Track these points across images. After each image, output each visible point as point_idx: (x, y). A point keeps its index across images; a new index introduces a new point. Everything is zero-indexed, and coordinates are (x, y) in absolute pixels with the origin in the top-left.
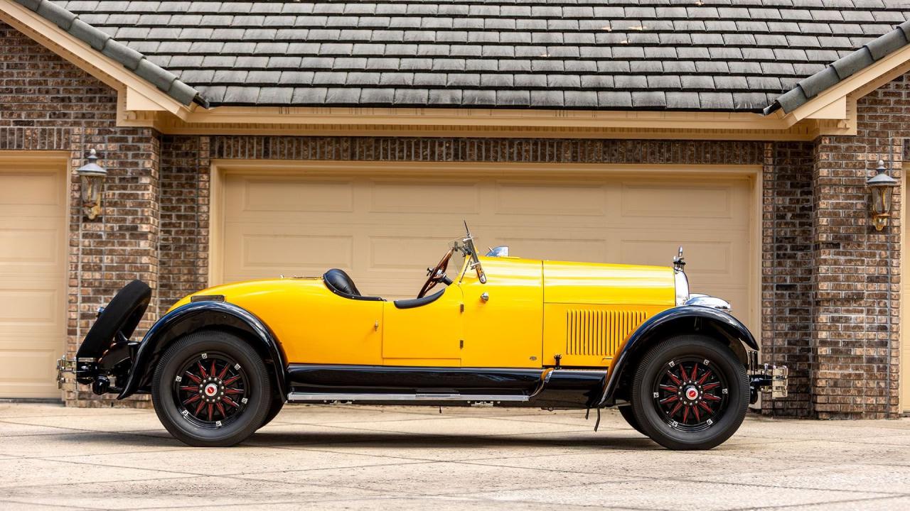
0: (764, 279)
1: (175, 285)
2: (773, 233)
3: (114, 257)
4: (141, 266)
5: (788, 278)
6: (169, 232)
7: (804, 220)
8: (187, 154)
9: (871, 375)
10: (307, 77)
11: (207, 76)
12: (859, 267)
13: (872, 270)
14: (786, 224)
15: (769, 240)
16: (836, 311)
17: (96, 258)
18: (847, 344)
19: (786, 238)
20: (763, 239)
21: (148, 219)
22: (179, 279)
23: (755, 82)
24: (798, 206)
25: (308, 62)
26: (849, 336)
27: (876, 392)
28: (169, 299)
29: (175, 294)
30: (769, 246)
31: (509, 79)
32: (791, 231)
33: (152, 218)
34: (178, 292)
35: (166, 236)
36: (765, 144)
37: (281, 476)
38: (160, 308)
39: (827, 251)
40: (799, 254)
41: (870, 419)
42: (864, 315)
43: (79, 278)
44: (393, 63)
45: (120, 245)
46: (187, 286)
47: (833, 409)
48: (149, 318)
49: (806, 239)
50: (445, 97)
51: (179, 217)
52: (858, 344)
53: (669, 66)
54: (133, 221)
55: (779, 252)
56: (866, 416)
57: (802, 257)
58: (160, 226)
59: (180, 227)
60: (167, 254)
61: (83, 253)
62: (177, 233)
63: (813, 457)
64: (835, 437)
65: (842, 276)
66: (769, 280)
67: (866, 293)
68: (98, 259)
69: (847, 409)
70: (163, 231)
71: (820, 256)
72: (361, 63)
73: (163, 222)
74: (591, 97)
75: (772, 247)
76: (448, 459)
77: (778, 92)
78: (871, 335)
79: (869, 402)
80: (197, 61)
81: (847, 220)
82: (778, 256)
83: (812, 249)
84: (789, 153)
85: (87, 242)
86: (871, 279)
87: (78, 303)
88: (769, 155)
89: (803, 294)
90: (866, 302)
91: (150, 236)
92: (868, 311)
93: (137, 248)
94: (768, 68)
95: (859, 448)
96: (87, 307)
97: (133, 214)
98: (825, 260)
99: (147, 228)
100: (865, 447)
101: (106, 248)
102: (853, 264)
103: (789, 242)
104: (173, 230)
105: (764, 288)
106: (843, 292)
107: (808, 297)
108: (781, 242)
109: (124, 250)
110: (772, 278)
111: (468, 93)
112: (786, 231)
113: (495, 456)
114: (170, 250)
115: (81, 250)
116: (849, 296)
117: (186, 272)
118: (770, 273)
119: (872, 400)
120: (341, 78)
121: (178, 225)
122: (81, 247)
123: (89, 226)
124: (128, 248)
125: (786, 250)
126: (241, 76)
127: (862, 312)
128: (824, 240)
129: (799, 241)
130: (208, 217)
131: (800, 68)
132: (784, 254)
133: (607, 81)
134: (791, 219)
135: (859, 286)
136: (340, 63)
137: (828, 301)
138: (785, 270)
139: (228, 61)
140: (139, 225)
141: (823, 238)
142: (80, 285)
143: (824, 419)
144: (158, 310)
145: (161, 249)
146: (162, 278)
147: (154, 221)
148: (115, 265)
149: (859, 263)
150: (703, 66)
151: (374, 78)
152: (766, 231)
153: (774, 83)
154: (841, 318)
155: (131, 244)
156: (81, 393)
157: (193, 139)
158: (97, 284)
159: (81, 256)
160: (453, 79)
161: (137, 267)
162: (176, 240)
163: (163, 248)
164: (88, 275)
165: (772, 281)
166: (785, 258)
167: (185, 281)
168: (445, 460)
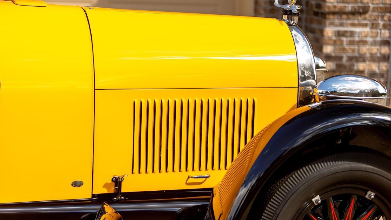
16: (341, 25)
18: (351, 59)
52: (361, 58)
78: (375, 49)
90: (371, 16)
92: (373, 24)
116: (355, 9)
127: (366, 25)
137: (334, 13)
154: (346, 32)
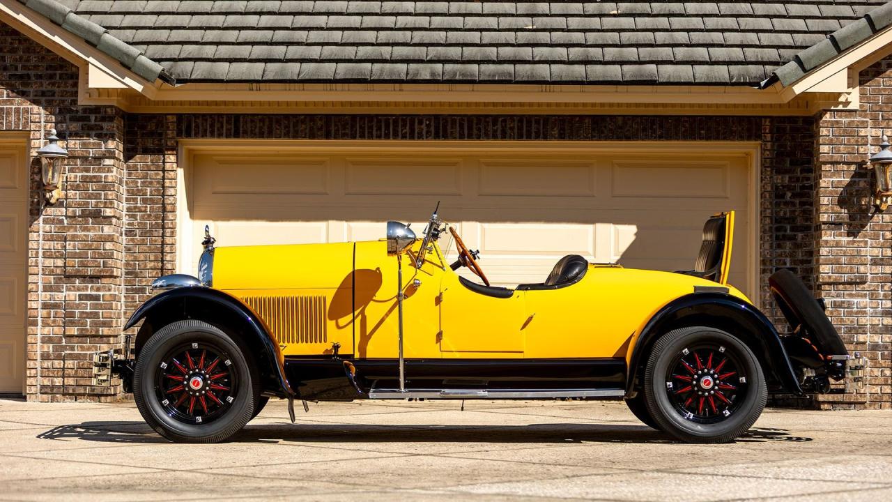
0: (763, 262)
1: (141, 272)
2: (772, 213)
3: (77, 243)
4: (105, 253)
5: (788, 260)
6: (134, 217)
7: (804, 199)
8: (152, 134)
9: (876, 363)
10: (279, 51)
11: (173, 51)
12: (862, 249)
13: (876, 252)
14: (786, 203)
15: (768, 221)
17: (57, 244)
19: (787, 219)
20: (761, 220)
21: (112, 203)
22: (146, 266)
23: (751, 53)
24: (798, 185)
25: (280, 35)
26: (852, 322)
27: (881, 380)
28: (134, 287)
29: (141, 281)
30: (767, 228)
31: (492, 52)
32: (791, 211)
33: (116, 202)
34: (144, 279)
35: (131, 221)
36: (763, 119)
37: (250, 471)
38: (125, 296)
39: (828, 232)
40: (800, 235)
41: (875, 409)
42: (868, 300)
43: (40, 265)
44: (370, 36)
45: (84, 230)
46: (154, 274)
47: (836, 399)
48: (114, 307)
49: (807, 220)
50: (425, 71)
51: (145, 201)
53: (661, 37)
54: (96, 206)
55: (778, 234)
56: (870, 405)
57: (803, 238)
58: (125, 210)
59: (145, 211)
60: (132, 240)
61: (44, 240)
62: (142, 217)
63: (809, 448)
64: (835, 427)
65: (843, 259)
66: (768, 263)
67: (870, 276)
68: (59, 245)
69: (850, 398)
70: (128, 215)
71: (821, 238)
72: (337, 37)
73: (128, 205)
74: (579, 70)
75: (771, 228)
76: (426, 453)
77: (776, 64)
79: (873, 391)
80: (163, 35)
81: (849, 200)
82: (777, 238)
83: (813, 229)
84: (788, 128)
85: (47, 227)
86: (875, 262)
87: (39, 292)
88: (767, 131)
89: (804, 278)
91: (114, 220)
93: (101, 233)
94: (765, 38)
95: (859, 439)
96: (48, 297)
97: (96, 198)
98: (827, 242)
99: (111, 213)
100: (866, 437)
101: (68, 233)
102: (856, 245)
103: (789, 223)
104: (139, 215)
105: (763, 271)
106: (846, 275)
107: (809, 281)
108: (780, 222)
109: (87, 236)
110: (771, 260)
111: (449, 67)
112: (785, 211)
113: (476, 449)
114: (136, 235)
115: (41, 236)
117: (152, 258)
118: (769, 256)
119: (877, 389)
120: (315, 52)
121: (143, 209)
122: (41, 233)
123: (50, 210)
124: (91, 234)
125: (786, 231)
126: (209, 51)
128: (825, 220)
129: (799, 221)
130: (175, 200)
131: (800, 39)
132: (784, 236)
133: (596, 53)
134: (790, 198)
135: (862, 269)
136: (314, 36)
138: (785, 252)
139: (196, 35)
140: (102, 209)
141: (824, 218)
142: (41, 272)
143: (826, 410)
144: (123, 299)
145: (126, 234)
146: (127, 264)
147: (118, 205)
148: (78, 251)
149: (862, 244)
150: (697, 37)
151: (349, 52)
152: (764, 211)
153: (772, 54)
155: (94, 229)
156: (43, 387)
157: (159, 119)
158: (59, 271)
159: (41, 242)
160: (433, 52)
161: (101, 254)
162: (143, 225)
163: (129, 233)
164: (49, 262)
165: (771, 264)
166: (785, 240)
167: (152, 268)
168: (423, 453)
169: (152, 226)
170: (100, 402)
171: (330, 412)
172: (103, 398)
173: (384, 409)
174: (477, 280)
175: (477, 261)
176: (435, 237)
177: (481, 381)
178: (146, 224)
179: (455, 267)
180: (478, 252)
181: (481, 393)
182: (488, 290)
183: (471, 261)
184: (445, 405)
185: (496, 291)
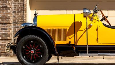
1: (18, 22)
4: (8, 17)
6: (16, 8)
21: (10, 4)
29: (17, 25)
33: (11, 4)
35: (15, 9)
38: (14, 29)
45: (2, 11)
46: (21, 23)
48: (10, 32)
51: (18, 3)
54: (6, 5)
59: (19, 6)
60: (15, 14)
62: (18, 8)
70: (14, 7)
73: (14, 5)
91: (10, 9)
93: (7, 12)
97: (6, 3)
99: (9, 7)
104: (17, 7)
109: (3, 13)
114: (16, 12)
117: (20, 19)
124: (4, 12)
130: (26, 3)
144: (13, 30)
146: (14, 20)
148: (1, 17)
155: (5, 11)
162: (18, 10)
163: (14, 12)
167: (20, 21)
169: (20, 10)
170: (7, 57)
171: (68, 60)
172: (8, 56)
173: (82, 59)
174: (108, 24)
175: (107, 19)
176: (96, 12)
177: (109, 51)
178: (19, 10)
179: (101, 20)
180: (108, 16)
181: (109, 54)
182: (111, 27)
183: (106, 19)
184: (98, 58)
185: (112, 27)
